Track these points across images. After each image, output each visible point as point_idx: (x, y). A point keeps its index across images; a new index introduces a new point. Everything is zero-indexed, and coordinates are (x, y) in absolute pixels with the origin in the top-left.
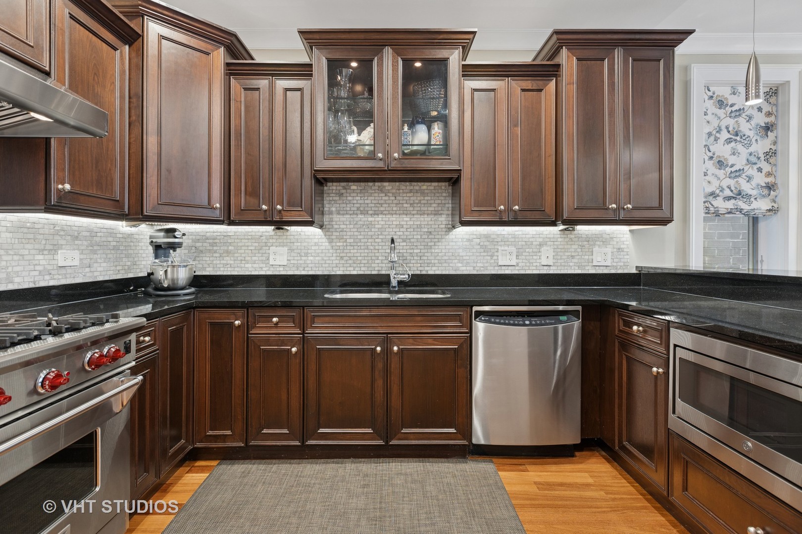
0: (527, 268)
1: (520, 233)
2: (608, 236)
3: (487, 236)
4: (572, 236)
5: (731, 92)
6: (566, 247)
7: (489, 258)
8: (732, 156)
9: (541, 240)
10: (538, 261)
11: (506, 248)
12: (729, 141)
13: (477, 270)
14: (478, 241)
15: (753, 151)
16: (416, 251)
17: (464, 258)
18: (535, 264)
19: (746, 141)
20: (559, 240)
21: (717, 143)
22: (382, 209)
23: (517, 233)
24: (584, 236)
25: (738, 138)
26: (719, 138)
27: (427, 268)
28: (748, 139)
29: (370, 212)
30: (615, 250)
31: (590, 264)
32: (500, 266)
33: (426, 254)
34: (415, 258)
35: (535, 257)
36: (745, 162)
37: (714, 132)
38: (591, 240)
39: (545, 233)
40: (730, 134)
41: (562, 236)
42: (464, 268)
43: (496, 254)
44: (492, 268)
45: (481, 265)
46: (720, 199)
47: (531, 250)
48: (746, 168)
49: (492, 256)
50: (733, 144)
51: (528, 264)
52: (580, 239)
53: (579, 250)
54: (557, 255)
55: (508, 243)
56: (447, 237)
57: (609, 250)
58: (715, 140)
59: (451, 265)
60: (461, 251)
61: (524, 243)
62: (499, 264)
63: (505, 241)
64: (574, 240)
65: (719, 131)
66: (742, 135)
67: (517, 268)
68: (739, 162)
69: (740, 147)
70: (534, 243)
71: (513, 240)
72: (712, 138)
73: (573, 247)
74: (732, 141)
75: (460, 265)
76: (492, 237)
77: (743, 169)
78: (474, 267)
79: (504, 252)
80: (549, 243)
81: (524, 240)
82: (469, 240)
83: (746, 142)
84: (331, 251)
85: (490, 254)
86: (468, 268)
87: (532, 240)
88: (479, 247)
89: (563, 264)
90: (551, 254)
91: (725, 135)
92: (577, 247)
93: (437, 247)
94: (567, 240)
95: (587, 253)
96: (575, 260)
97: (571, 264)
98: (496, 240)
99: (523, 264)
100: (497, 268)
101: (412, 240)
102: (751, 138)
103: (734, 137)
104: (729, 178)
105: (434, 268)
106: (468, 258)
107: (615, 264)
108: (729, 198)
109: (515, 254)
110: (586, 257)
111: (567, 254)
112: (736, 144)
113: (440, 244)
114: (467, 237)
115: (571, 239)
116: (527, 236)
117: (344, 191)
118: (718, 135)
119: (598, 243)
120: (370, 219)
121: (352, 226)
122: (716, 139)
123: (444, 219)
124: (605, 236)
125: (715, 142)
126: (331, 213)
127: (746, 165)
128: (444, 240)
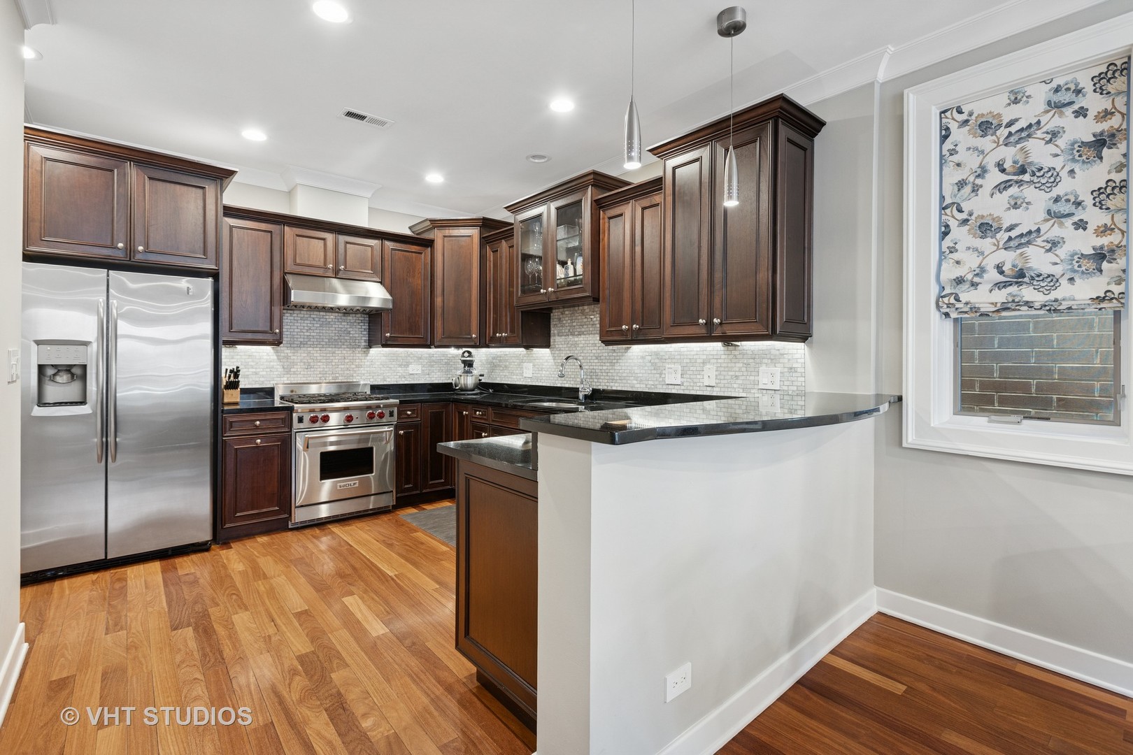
0: (691, 388)
1: (685, 349)
2: (777, 353)
3: (657, 354)
4: (737, 353)
5: (1009, 101)
6: (729, 365)
7: (658, 376)
8: (1013, 211)
9: (705, 357)
10: (701, 381)
11: (673, 366)
12: (1003, 187)
13: (649, 388)
14: (650, 358)
15: (1061, 194)
16: (604, 368)
17: (639, 375)
18: (698, 384)
19: (1047, 178)
20: (723, 357)
21: (977, 195)
22: (583, 330)
23: (682, 349)
24: (750, 353)
25: (1027, 177)
26: (981, 186)
27: (612, 384)
28: (1050, 174)
29: (576, 333)
30: (786, 370)
31: (756, 387)
32: (668, 384)
33: (611, 371)
34: (604, 374)
35: (698, 377)
36: (1044, 215)
37: (971, 179)
38: (757, 357)
39: (708, 349)
40: (1006, 174)
41: (727, 352)
42: (638, 386)
43: (664, 372)
44: (660, 386)
45: (651, 383)
47: (695, 369)
48: (1044, 228)
49: (661, 374)
50: (1014, 190)
51: (692, 384)
52: (745, 356)
53: (744, 369)
54: (720, 375)
55: (674, 361)
56: (626, 354)
57: (777, 370)
58: (973, 191)
59: (629, 382)
60: (636, 368)
61: (688, 361)
63: (671, 358)
64: (738, 357)
65: (982, 172)
66: (1034, 169)
67: (682, 387)
68: (1027, 220)
69: (1029, 193)
70: (698, 361)
71: (679, 357)
72: (968, 189)
73: (738, 365)
74: (1010, 186)
75: (635, 382)
76: (662, 354)
77: (1038, 230)
78: (646, 385)
79: (670, 370)
80: (712, 361)
81: (689, 357)
82: (643, 358)
83: (1043, 181)
84: (555, 367)
85: (659, 372)
86: (642, 386)
87: (697, 357)
88: (650, 364)
89: (726, 385)
90: (713, 374)
91: (995, 177)
92: (741, 365)
93: (618, 364)
94: (731, 357)
95: (753, 374)
96: (739, 382)
97: (735, 386)
98: (664, 357)
99: (688, 384)
100: (665, 387)
101: (602, 358)
102: (1058, 170)
103: (1015, 178)
104: (1005, 249)
105: (616, 385)
106: (641, 375)
107: (785, 388)
108: (998, 286)
109: (680, 372)
110: (752, 378)
111: (730, 373)
112: (1022, 188)
113: (621, 361)
114: (641, 354)
115: (735, 355)
116: (692, 353)
117: (561, 316)
118: (979, 181)
119: (765, 361)
120: (576, 339)
121: (565, 346)
122: (976, 189)
124: (773, 352)
125: (974, 194)
126: (554, 336)
127: (1046, 220)
128: (623, 358)
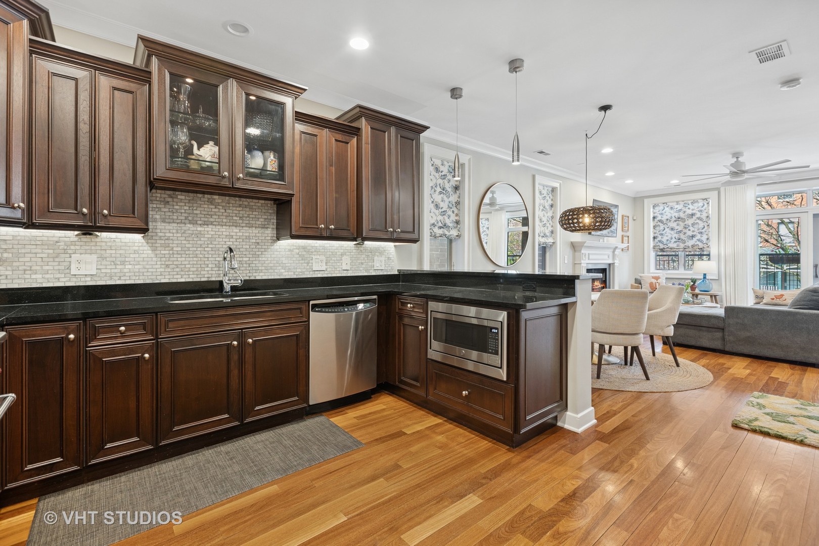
0: (333, 272)
1: (328, 245)
2: (383, 249)
3: (304, 248)
4: (362, 249)
5: (441, 163)
6: (358, 256)
7: (306, 265)
8: (442, 202)
9: (342, 251)
10: (340, 267)
11: (319, 257)
12: (440, 193)
13: (297, 275)
14: (297, 251)
15: (450, 201)
16: (245, 259)
17: (287, 265)
18: (338, 270)
20: (354, 251)
21: (435, 194)
22: (211, 220)
23: (326, 245)
24: (369, 249)
25: (444, 192)
27: (254, 274)
28: (448, 193)
29: (199, 222)
30: (386, 259)
31: (373, 268)
32: (314, 271)
33: (254, 262)
34: (245, 265)
35: (338, 264)
36: (447, 206)
37: (434, 187)
38: (373, 251)
39: (345, 246)
40: (441, 189)
41: (356, 248)
42: (287, 273)
43: (311, 261)
44: (308, 273)
45: (300, 270)
46: (436, 227)
47: (335, 259)
48: (448, 210)
49: (308, 263)
50: (442, 195)
51: (333, 269)
52: (367, 251)
53: (366, 259)
54: (352, 262)
55: (319, 253)
56: (273, 247)
57: (383, 258)
59: (276, 271)
60: (284, 259)
61: (331, 253)
62: (314, 270)
63: (317, 251)
64: (363, 251)
65: (436, 186)
66: (446, 190)
67: (326, 272)
68: (445, 206)
69: (445, 197)
70: (338, 253)
71: (323, 251)
72: (433, 190)
73: (363, 256)
74: (442, 193)
75: (283, 271)
76: (308, 248)
77: (446, 211)
78: (294, 273)
79: (317, 260)
80: (347, 253)
81: (331, 251)
82: (290, 250)
83: (447, 195)
84: (154, 259)
85: (306, 261)
86: (290, 273)
87: (336, 251)
88: (298, 256)
89: (356, 269)
90: (349, 262)
91: (439, 189)
92: (364, 256)
93: (263, 256)
94: (358, 251)
95: (371, 261)
96: (363, 266)
97: (361, 269)
98: (311, 251)
99: (330, 269)
100: (311, 273)
101: (241, 250)
102: (450, 193)
103: (442, 191)
104: (441, 215)
105: (261, 274)
106: (289, 265)
107: (386, 268)
108: (440, 228)
109: (325, 261)
110: (370, 264)
111: (358, 261)
112: (444, 195)
113: (267, 253)
114: (289, 248)
115: (361, 250)
116: (333, 248)
117: (170, 200)
118: (435, 188)
119: (377, 254)
120: (199, 229)
121: (179, 235)
122: (435, 191)
123: (270, 232)
124: (381, 249)
126: (155, 221)
127: (448, 208)
128: (269, 250)
